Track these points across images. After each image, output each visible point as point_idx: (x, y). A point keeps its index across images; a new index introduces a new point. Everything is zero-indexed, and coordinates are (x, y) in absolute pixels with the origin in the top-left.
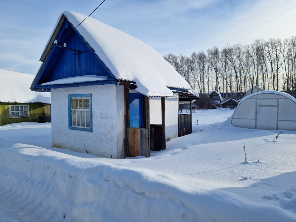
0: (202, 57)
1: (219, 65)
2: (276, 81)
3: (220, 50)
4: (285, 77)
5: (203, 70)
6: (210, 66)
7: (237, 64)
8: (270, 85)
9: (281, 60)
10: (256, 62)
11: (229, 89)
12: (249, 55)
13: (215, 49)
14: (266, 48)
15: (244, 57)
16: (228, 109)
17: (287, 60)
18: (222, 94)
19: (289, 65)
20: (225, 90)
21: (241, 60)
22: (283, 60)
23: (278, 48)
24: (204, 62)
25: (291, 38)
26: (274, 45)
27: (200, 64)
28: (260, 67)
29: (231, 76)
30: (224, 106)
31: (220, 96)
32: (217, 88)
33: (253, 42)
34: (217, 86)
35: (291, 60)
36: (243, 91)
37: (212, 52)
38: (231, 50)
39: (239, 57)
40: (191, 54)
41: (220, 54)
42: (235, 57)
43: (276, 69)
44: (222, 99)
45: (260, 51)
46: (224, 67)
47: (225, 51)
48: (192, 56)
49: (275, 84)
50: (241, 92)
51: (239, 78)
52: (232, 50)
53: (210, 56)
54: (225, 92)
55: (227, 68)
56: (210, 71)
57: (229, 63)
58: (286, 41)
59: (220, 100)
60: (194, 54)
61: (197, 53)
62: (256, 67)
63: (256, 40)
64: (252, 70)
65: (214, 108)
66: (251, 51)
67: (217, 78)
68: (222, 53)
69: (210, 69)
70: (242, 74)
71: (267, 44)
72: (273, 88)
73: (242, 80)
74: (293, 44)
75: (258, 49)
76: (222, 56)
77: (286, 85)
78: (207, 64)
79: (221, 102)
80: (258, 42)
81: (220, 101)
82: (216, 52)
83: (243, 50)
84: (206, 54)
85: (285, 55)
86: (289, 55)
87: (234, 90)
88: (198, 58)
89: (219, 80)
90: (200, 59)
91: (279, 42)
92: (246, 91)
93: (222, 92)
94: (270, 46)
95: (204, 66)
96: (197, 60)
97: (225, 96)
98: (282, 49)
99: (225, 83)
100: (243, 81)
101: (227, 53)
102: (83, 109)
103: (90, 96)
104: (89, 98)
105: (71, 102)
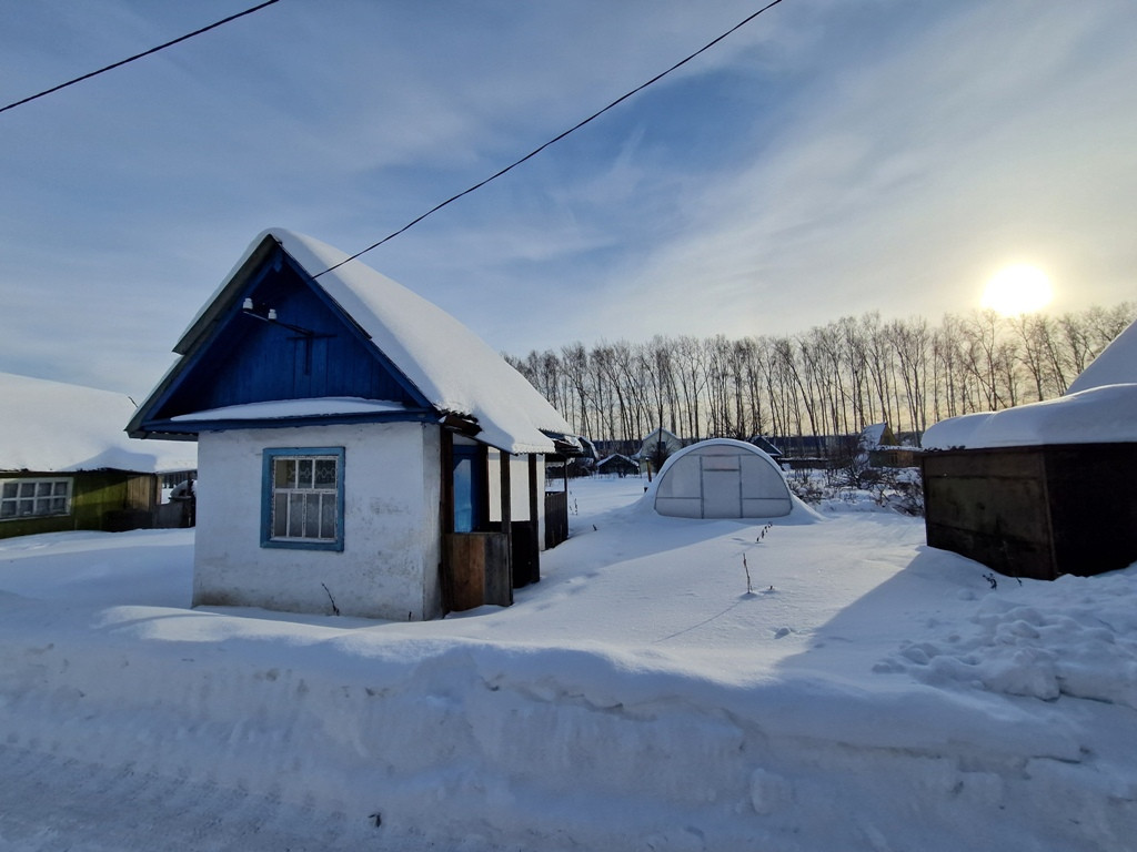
0: (550, 362)
1: (587, 382)
2: (693, 419)
3: (589, 350)
4: (709, 410)
5: (554, 389)
6: (569, 382)
7: (623, 384)
8: (684, 427)
9: (701, 378)
10: (657, 381)
11: (608, 432)
12: (644, 366)
13: (578, 347)
14: (674, 352)
15: (634, 367)
16: (617, 475)
17: (710, 379)
18: (596, 443)
19: (714, 388)
20: (601, 434)
21: (628, 374)
22: (703, 379)
23: (695, 355)
24: (554, 374)
25: (715, 338)
26: (687, 348)
27: (547, 377)
28: (665, 389)
29: (612, 406)
30: (604, 470)
31: (594, 448)
32: (583, 430)
33: (650, 340)
34: (584, 424)
35: (718, 378)
36: (636, 438)
37: (571, 353)
38: (609, 353)
39: (624, 367)
40: (528, 354)
41: (588, 358)
42: (617, 367)
43: (693, 394)
44: (596, 454)
45: (662, 358)
46: (597, 387)
47: (597, 353)
48: (530, 358)
49: (694, 424)
50: (631, 440)
51: (628, 411)
52: (612, 351)
53: (568, 362)
54: (601, 439)
55: (603, 389)
56: (568, 394)
57: (607, 378)
58: (708, 342)
59: (593, 456)
60: (534, 354)
61: (541, 353)
62: (658, 389)
63: (655, 337)
64: (650, 394)
65: (585, 474)
66: (646, 357)
67: (583, 409)
68: (593, 356)
69: (568, 389)
70: (633, 402)
71: (675, 347)
72: (689, 432)
73: (633, 414)
74: (719, 349)
75: (659, 355)
76: (592, 363)
77: (712, 424)
78: (561, 379)
79: (596, 461)
80: (659, 339)
81: (592, 460)
82: (580, 355)
83: (633, 354)
84: (560, 356)
85: (707, 369)
86: (714, 370)
87: (618, 437)
88: (543, 364)
89: (588, 414)
90: (547, 366)
91: (696, 343)
92: (643, 438)
93: (595, 439)
94: (681, 351)
95: (555, 383)
96: (541, 369)
97: (602, 448)
98: (701, 358)
99: (600, 420)
100: (635, 418)
101: (602, 356)
102: (312, 490)
103: (340, 452)
104: (337, 459)
105: (271, 469)
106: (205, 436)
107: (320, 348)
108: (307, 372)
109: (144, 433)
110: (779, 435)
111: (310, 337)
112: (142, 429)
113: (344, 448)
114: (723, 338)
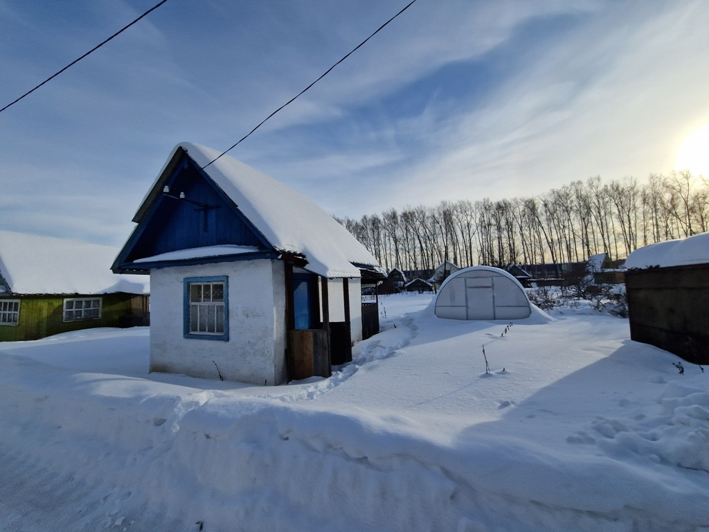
0: (375, 222)
1: (399, 233)
2: (469, 255)
3: (399, 213)
4: (480, 249)
5: (378, 239)
6: (387, 234)
7: (421, 232)
8: (463, 260)
9: (473, 228)
10: (444, 230)
11: (413, 265)
12: (435, 221)
13: (392, 211)
14: (455, 212)
15: (429, 223)
16: (417, 292)
17: (479, 228)
18: (405, 272)
19: (482, 234)
20: (408, 266)
21: (425, 227)
22: (475, 228)
23: (469, 213)
24: (378, 229)
25: (482, 201)
26: (463, 208)
27: (373, 231)
28: (449, 236)
29: (415, 248)
30: (410, 289)
31: (403, 275)
32: (397, 264)
33: (439, 204)
34: (398, 260)
35: (485, 227)
36: (431, 268)
37: (388, 215)
38: (412, 214)
39: (422, 223)
40: (362, 217)
41: (399, 218)
42: (418, 223)
43: (468, 238)
44: (405, 279)
45: (447, 216)
46: (405, 236)
47: (405, 215)
48: (363, 220)
49: (469, 258)
50: (428, 270)
51: (425, 251)
52: (414, 213)
53: (386, 221)
54: (408, 270)
55: (409, 237)
56: (387, 241)
57: (412, 230)
58: (477, 203)
59: (403, 280)
60: (365, 217)
61: (369, 216)
62: (445, 236)
63: (442, 202)
64: (440, 240)
65: (397, 291)
66: (437, 215)
67: (397, 251)
68: (401, 217)
69: (387, 238)
70: (428, 245)
71: (455, 208)
72: (466, 263)
73: (429, 253)
74: (485, 208)
75: (445, 214)
76: (401, 221)
77: (481, 258)
78: (382, 232)
79: (405, 283)
80: (444, 204)
81: (402, 283)
82: (394, 216)
83: (428, 214)
84: (381, 218)
85: (478, 222)
86: (482, 222)
87: (420, 267)
88: (371, 224)
89: (400, 254)
90: (373, 224)
91: (470, 204)
92: (435, 268)
93: (405, 269)
94: (459, 210)
95: (379, 234)
96: (370, 226)
97: (409, 275)
98: (473, 214)
99: (408, 257)
100: (430, 255)
101: (408, 217)
102: (211, 303)
103: (225, 279)
104: (224, 283)
105: (189, 291)
106: (154, 271)
107: (212, 215)
108: (206, 230)
109: (120, 271)
110: (529, 264)
111: (206, 208)
112: (119, 268)
113: (227, 277)
114: (488, 200)
